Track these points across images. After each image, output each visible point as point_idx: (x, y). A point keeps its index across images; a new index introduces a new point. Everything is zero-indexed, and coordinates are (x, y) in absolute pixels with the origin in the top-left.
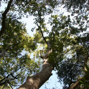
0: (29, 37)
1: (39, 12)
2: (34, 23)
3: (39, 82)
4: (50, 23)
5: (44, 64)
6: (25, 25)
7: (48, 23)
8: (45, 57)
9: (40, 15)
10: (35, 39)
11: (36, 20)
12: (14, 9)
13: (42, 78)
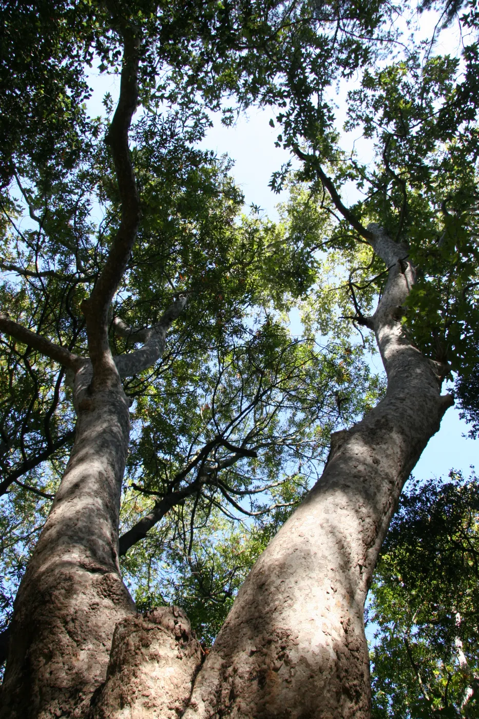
0: (266, 230)
1: (291, 77)
2: (277, 145)
3: (397, 450)
4: (363, 125)
5: (387, 353)
6: (227, 169)
7: (348, 126)
8: (386, 315)
9: (300, 90)
10: (294, 228)
11: (288, 124)
12: (153, 91)
13: (407, 429)
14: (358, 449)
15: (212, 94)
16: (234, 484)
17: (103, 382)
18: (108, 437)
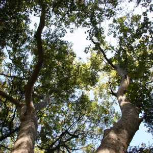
0: (83, 65)
1: (91, 19)
2: (87, 39)
3: (125, 136)
4: (113, 34)
5: (121, 105)
6: (71, 46)
7: (109, 34)
8: (121, 92)
9: (94, 23)
10: (91, 65)
11: (90, 33)
12: (49, 22)
13: (128, 129)
14: (113, 135)
15: (67, 24)
16: (70, 147)
17: (30, 112)
18: (31, 129)
